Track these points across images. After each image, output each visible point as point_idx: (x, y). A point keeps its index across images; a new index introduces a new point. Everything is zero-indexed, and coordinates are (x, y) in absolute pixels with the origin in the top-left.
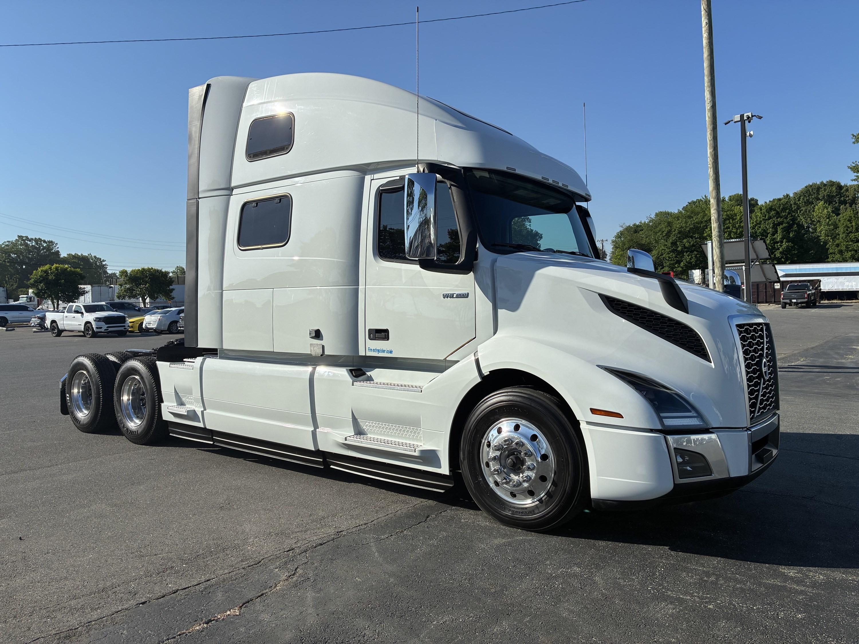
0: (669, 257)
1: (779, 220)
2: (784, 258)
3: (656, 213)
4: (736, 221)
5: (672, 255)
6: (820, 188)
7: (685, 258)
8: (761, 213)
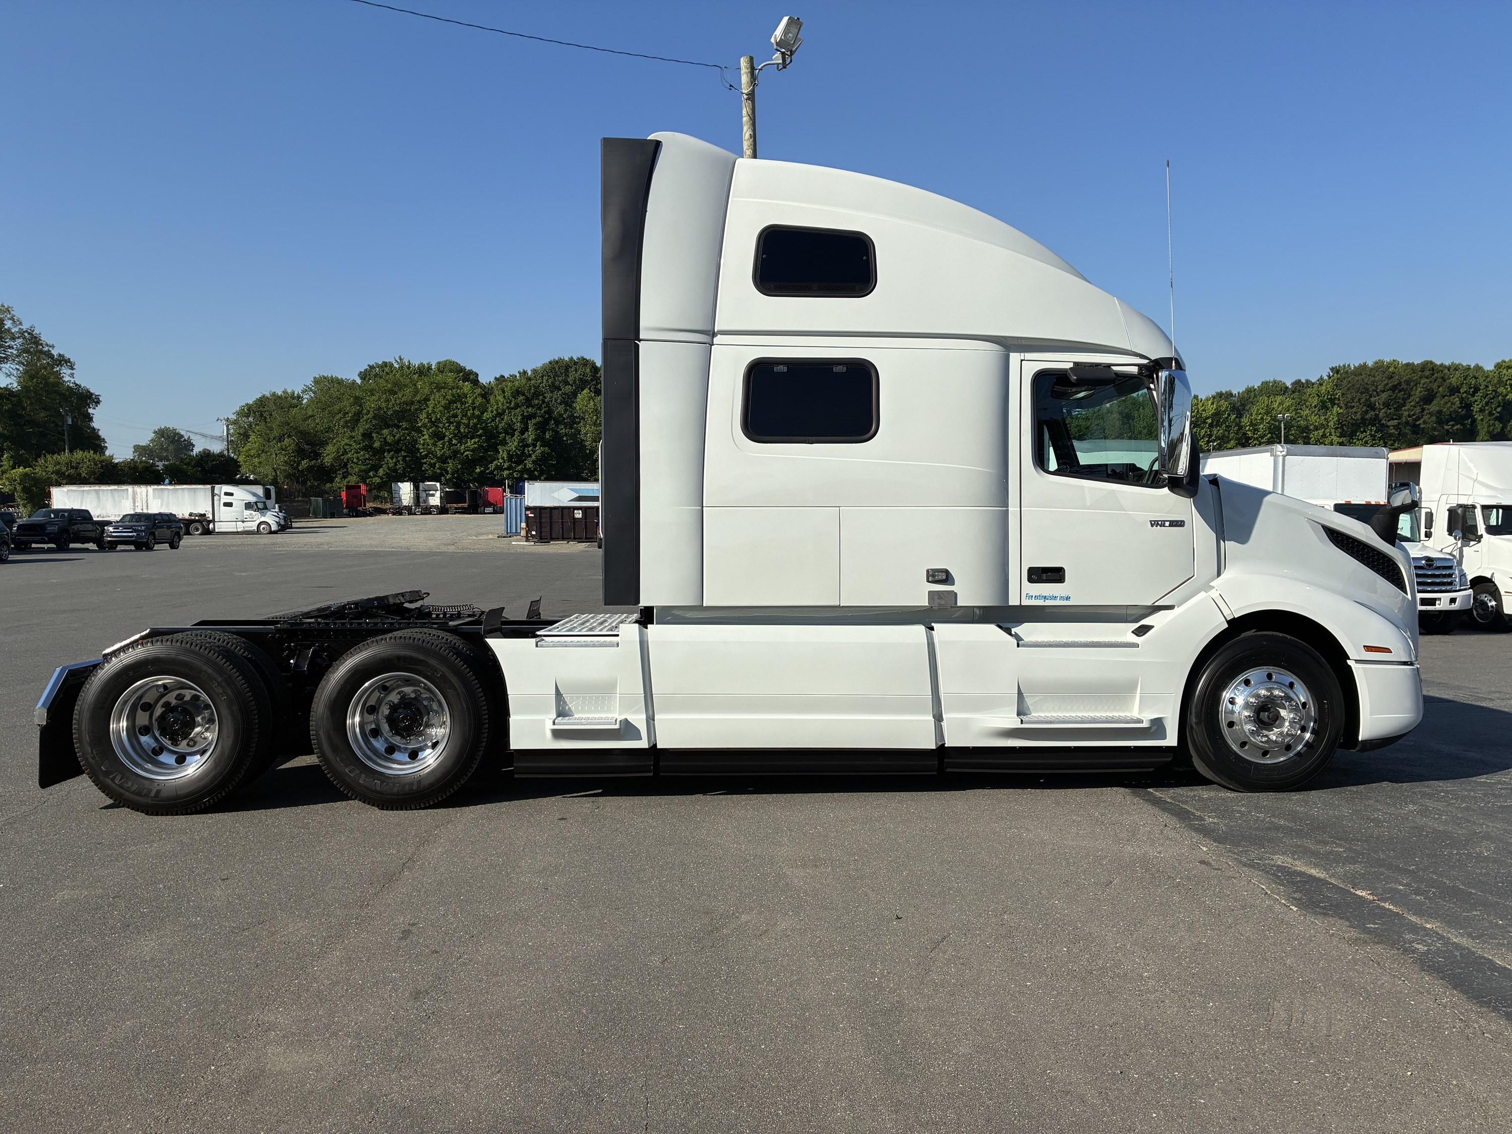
0: (358, 458)
1: (530, 410)
2: (537, 471)
3: (315, 378)
4: (467, 405)
5: (364, 455)
6: (570, 367)
7: (386, 462)
8: (504, 397)
